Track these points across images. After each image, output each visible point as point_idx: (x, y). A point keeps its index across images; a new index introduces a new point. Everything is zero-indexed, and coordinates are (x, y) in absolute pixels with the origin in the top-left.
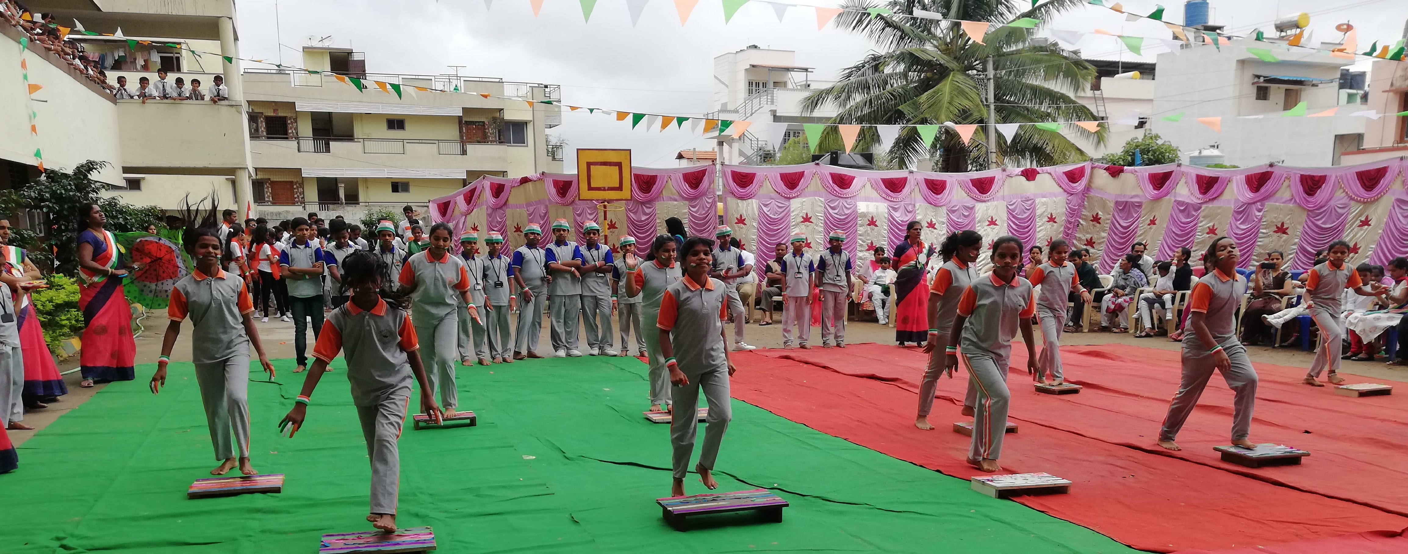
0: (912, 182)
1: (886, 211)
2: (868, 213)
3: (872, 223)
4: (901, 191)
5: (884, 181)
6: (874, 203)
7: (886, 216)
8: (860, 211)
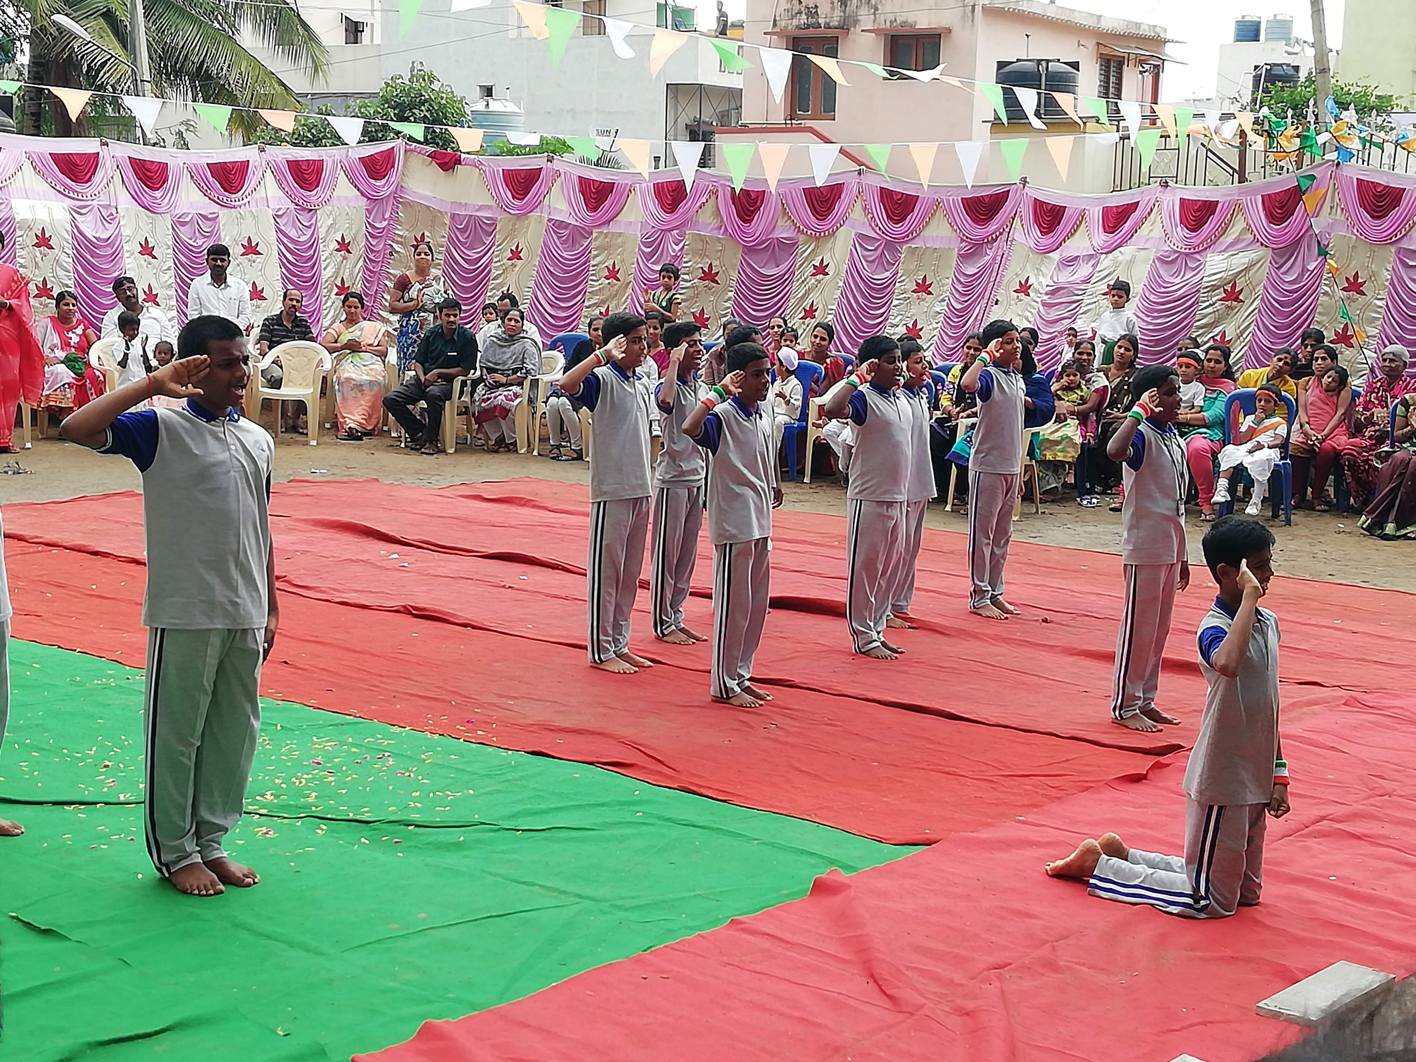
0: (108, 163)
1: (68, 217)
2: (34, 220)
3: (43, 241)
4: (89, 180)
5: (57, 158)
6: (44, 202)
7: (69, 228)
8: (18, 218)
